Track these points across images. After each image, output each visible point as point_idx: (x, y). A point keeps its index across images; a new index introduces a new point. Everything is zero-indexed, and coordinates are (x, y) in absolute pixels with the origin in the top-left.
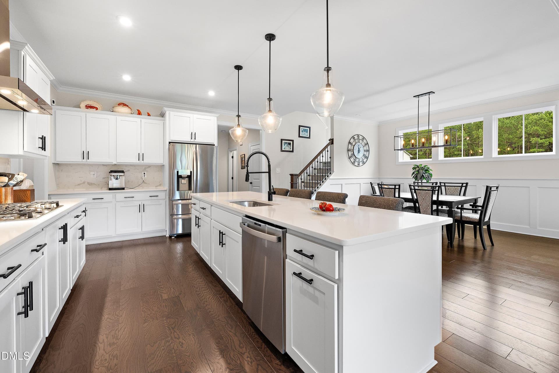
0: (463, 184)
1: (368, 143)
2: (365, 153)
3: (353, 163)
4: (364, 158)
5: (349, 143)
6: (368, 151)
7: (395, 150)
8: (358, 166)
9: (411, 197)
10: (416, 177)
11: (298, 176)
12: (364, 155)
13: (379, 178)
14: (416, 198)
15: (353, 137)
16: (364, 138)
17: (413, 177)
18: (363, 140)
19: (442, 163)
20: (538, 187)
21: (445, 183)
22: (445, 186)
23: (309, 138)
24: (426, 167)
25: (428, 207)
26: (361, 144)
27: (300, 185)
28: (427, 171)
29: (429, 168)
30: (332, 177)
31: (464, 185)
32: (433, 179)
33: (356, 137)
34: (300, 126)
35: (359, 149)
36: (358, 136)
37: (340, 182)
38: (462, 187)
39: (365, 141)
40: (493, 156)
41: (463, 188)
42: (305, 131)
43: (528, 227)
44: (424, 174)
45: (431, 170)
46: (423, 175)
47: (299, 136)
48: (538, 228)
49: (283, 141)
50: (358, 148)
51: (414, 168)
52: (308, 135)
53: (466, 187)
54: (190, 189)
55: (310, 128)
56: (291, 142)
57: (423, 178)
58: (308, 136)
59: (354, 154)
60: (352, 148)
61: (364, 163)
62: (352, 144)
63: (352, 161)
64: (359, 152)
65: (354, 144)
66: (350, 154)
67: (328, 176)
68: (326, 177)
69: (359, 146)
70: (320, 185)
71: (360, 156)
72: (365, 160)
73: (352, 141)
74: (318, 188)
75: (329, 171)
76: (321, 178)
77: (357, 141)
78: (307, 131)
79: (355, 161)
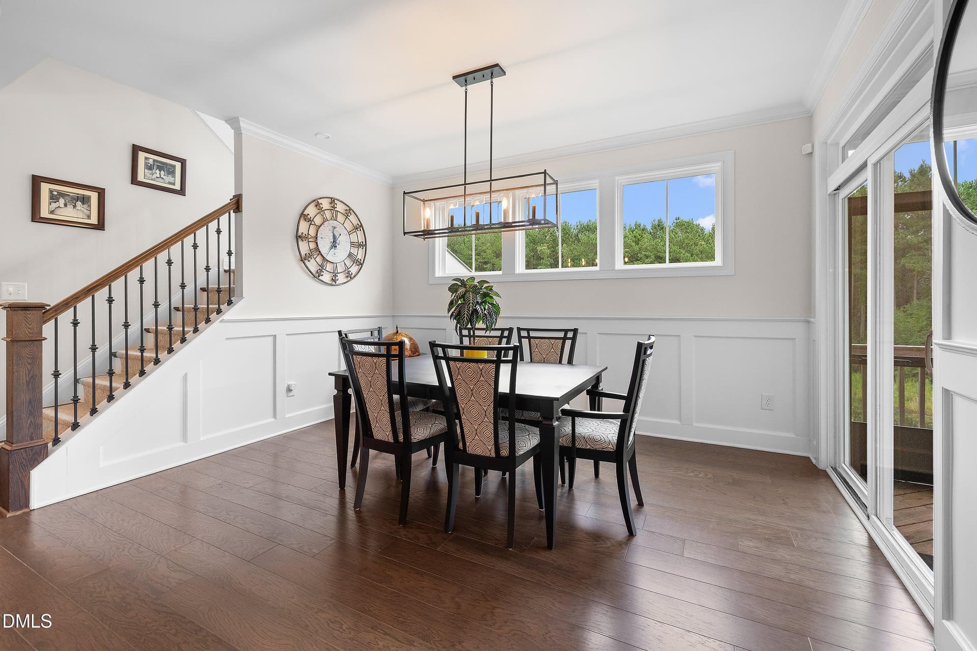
0: (566, 331)
1: (361, 226)
2: (354, 251)
3: (317, 276)
4: (349, 263)
5: (303, 216)
6: (363, 245)
7: (405, 233)
8: (331, 285)
9: (436, 383)
10: (459, 314)
12: (350, 255)
13: (393, 316)
14: (449, 384)
15: (314, 201)
16: (349, 211)
17: (452, 315)
18: (347, 216)
19: (523, 281)
20: (694, 336)
21: (528, 330)
22: (529, 338)
23: (182, 192)
24: (485, 285)
25: (486, 419)
26: (342, 227)
28: (488, 299)
29: (491, 290)
30: (230, 314)
31: (570, 335)
32: (501, 318)
33: (325, 204)
35: (334, 236)
36: (333, 201)
37: (271, 328)
38: (564, 339)
39: (352, 217)
40: (617, 268)
41: (568, 343)
42: (160, 168)
43: (677, 422)
44: (480, 305)
45: (498, 295)
46: (475, 311)
47: (134, 182)
48: (695, 424)
50: (332, 234)
51: (453, 289)
52: (174, 184)
53: (574, 339)
55: (183, 162)
56: (94, 196)
57: (477, 317)
58: (177, 187)
59: (317, 249)
60: (312, 232)
61: (350, 276)
62: (310, 221)
63: (313, 270)
64: (334, 245)
65: (318, 220)
66: (304, 247)
67: (219, 311)
68: (213, 316)
69: (334, 228)
70: (183, 340)
71: (339, 256)
72: (354, 270)
73: (311, 211)
74: (170, 351)
75: (224, 296)
76: (190, 316)
77: (328, 214)
78: (171, 171)
79: (321, 269)
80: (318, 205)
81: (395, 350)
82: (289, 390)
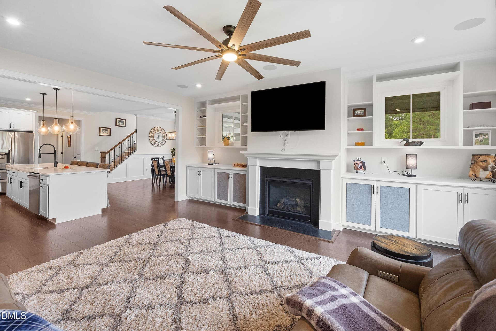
1: (166, 132)
2: (164, 139)
3: (154, 145)
4: (162, 141)
5: (150, 132)
6: (166, 137)
8: (158, 147)
11: (106, 153)
12: (162, 140)
16: (162, 129)
18: (161, 131)
23: (125, 126)
26: (160, 133)
27: (108, 160)
30: (135, 153)
33: (156, 129)
34: (116, 119)
36: (158, 128)
37: (143, 156)
39: (163, 131)
42: (121, 122)
47: (116, 125)
49: (101, 129)
54: (8, 161)
55: (125, 120)
56: (109, 129)
58: (124, 125)
59: (154, 139)
60: (153, 135)
61: (162, 145)
62: (152, 133)
63: (153, 144)
64: (158, 137)
65: (154, 133)
66: (151, 139)
67: (133, 153)
68: (131, 154)
69: (158, 134)
70: (126, 158)
71: (160, 140)
72: (164, 143)
73: (152, 131)
74: (124, 160)
75: (134, 150)
76: (127, 154)
77: (157, 131)
78: (123, 122)
79: (155, 143)
80: (154, 129)
81: (171, 160)
82: (147, 170)
